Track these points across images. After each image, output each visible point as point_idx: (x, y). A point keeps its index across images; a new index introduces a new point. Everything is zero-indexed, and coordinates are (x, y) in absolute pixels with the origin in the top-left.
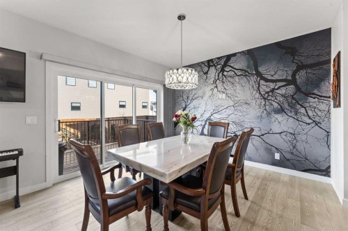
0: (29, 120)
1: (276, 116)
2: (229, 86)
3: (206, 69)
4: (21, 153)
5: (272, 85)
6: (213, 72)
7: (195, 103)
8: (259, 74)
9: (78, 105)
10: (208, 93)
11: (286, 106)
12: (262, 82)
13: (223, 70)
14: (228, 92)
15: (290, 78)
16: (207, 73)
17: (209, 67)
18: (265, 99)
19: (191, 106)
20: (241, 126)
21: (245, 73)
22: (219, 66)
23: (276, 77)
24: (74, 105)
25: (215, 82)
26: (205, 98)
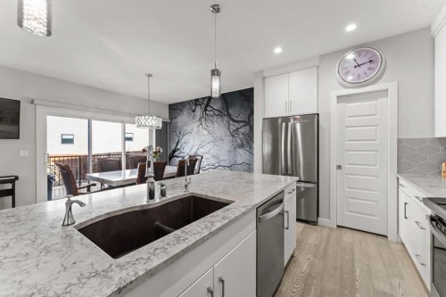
0: (22, 153)
1: (240, 150)
2: (210, 124)
3: (194, 107)
4: (17, 178)
5: (237, 125)
6: (199, 111)
7: (185, 138)
8: (229, 115)
9: (71, 137)
10: (196, 129)
11: (244, 142)
12: (231, 122)
13: (206, 110)
14: (209, 129)
15: (247, 120)
16: (194, 111)
17: (196, 105)
18: (233, 136)
19: (183, 141)
20: (218, 159)
21: (221, 114)
22: (203, 106)
23: (239, 119)
24: (65, 137)
25: (200, 120)
26: (194, 134)
